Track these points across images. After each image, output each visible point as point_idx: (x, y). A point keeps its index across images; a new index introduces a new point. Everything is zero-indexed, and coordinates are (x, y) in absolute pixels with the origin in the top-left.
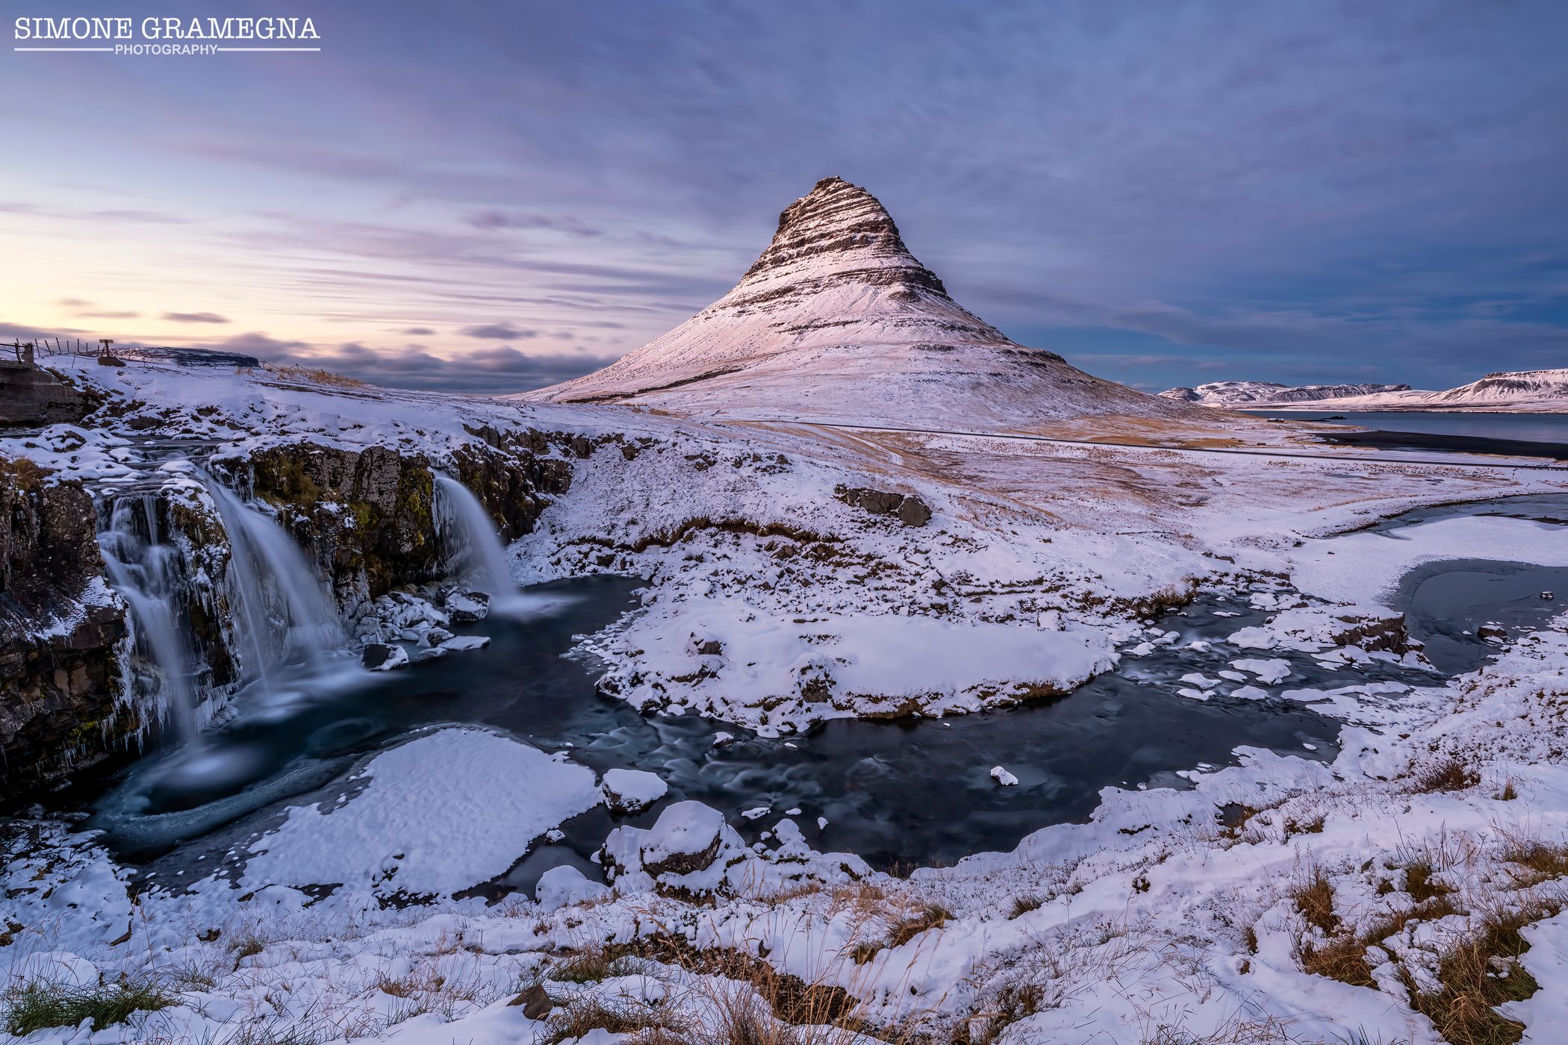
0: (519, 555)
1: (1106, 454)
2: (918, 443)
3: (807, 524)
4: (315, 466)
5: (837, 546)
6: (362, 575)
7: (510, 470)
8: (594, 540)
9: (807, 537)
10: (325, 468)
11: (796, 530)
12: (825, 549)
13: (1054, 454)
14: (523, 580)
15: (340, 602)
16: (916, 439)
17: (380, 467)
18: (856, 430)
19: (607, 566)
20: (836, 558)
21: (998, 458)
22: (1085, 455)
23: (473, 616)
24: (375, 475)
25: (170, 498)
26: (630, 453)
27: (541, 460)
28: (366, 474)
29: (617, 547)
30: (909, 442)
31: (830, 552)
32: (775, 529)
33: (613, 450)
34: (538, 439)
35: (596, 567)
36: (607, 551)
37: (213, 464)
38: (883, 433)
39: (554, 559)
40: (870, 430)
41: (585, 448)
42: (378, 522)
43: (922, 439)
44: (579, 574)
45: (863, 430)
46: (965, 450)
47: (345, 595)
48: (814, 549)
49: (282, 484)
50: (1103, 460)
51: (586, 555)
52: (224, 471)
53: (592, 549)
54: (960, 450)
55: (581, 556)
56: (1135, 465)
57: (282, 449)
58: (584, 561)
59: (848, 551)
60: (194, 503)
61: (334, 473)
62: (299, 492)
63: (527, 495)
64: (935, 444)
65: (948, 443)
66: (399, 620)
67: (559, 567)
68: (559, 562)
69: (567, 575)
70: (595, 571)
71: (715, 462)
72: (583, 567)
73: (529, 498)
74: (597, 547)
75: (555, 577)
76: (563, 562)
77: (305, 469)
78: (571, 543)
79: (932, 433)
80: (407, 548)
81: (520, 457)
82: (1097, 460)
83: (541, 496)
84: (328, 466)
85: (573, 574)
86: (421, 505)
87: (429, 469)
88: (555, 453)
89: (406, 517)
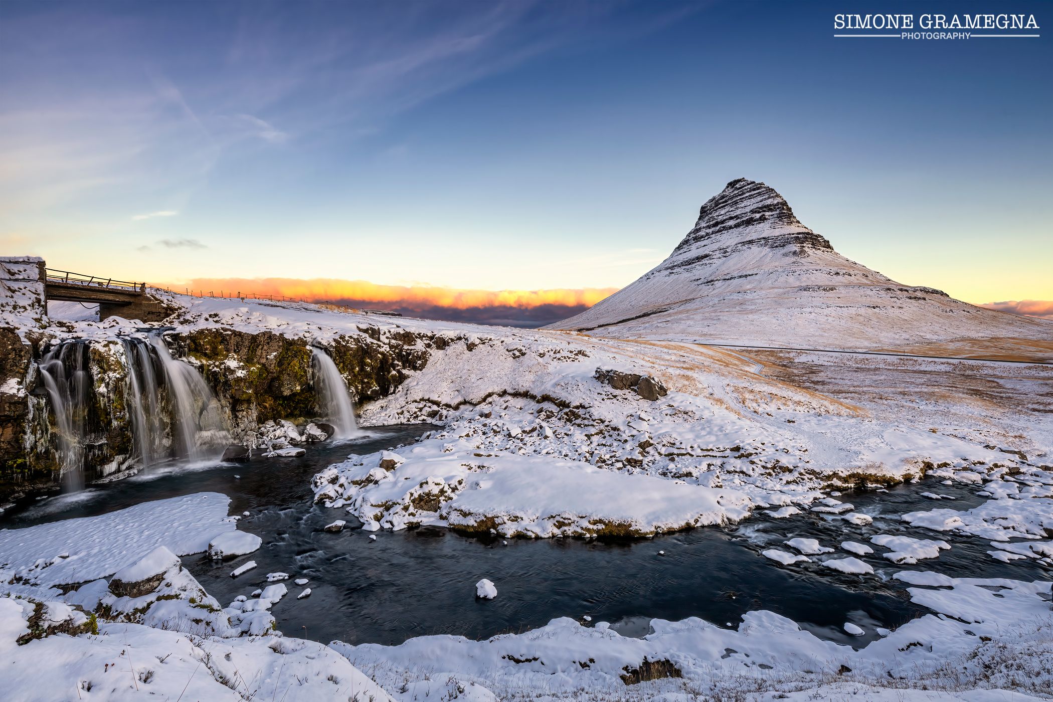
0: (382, 407)
1: (972, 368)
2: (789, 358)
3: (563, 395)
4: (226, 340)
5: (581, 412)
6: (253, 406)
7: (382, 353)
8: (429, 400)
9: (563, 405)
10: (232, 341)
11: (558, 399)
12: (573, 413)
13: (917, 368)
14: (374, 421)
15: (236, 420)
16: (787, 355)
17: (268, 343)
18: (737, 348)
19: (433, 417)
20: (578, 421)
21: (858, 370)
22: (948, 368)
23: (317, 438)
24: (265, 348)
25: (91, 345)
26: (471, 347)
27: (408, 349)
28: (260, 347)
29: (443, 405)
30: (780, 358)
31: (577, 416)
32: (546, 398)
33: (461, 346)
34: (408, 336)
35: (425, 418)
36: (435, 408)
37: (164, 336)
38: (759, 351)
39: (399, 411)
40: (749, 349)
41: (442, 344)
42: (267, 376)
43: (791, 355)
44: (413, 421)
45: (743, 348)
46: (829, 364)
47: (240, 416)
48: (566, 414)
49: (206, 349)
50: (969, 372)
51: (421, 410)
52: (170, 340)
53: (425, 406)
54: (826, 364)
55: (417, 410)
56: (1002, 378)
57: (208, 330)
58: (418, 413)
59: (587, 416)
60: (107, 349)
61: (237, 345)
62: (217, 355)
63: (394, 370)
64: (803, 359)
65: (815, 358)
66: (271, 435)
67: (402, 416)
68: (402, 413)
69: (405, 421)
70: (424, 420)
71: (525, 354)
72: (417, 417)
73: (394, 372)
74: (430, 404)
75: (399, 422)
76: (405, 412)
77: (221, 342)
78: (416, 401)
79: (801, 351)
80: (287, 393)
81: (391, 347)
82: (962, 372)
83: (405, 372)
84: (233, 341)
85: (409, 421)
86: (299, 368)
87: (308, 347)
88: (420, 346)
89: (288, 374)
